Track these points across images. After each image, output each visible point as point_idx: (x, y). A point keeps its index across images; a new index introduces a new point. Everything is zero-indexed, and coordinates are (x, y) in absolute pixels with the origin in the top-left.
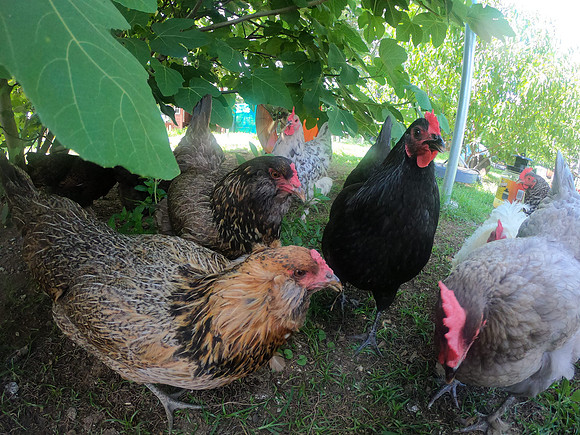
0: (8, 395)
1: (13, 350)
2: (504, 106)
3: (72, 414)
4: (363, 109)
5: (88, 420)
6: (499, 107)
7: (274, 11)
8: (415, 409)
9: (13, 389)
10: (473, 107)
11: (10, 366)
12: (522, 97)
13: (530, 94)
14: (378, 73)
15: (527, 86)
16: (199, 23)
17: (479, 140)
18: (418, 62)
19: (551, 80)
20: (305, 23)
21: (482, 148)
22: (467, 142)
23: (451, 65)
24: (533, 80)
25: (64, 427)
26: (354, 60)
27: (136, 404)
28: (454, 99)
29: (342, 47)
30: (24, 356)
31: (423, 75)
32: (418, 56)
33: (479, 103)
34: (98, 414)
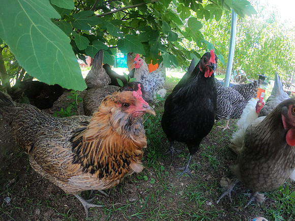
0: (6, 203)
1: (7, 181)
2: (253, 50)
3: (38, 212)
4: (181, 54)
5: (46, 214)
6: (251, 51)
7: (134, 6)
8: (210, 204)
9: (8, 200)
10: (237, 51)
11: (6, 189)
12: (262, 45)
13: (265, 44)
14: (188, 35)
15: (264, 40)
16: (97, 13)
17: (240, 68)
18: (208, 29)
19: (276, 36)
20: (150, 11)
21: (242, 72)
22: (235, 69)
23: (225, 30)
24: (267, 37)
25: (34, 218)
26: (175, 29)
27: (70, 206)
28: (227, 47)
29: (169, 23)
30: (13, 184)
31: (211, 36)
32: (208, 27)
33: (240, 49)
34: (51, 212)
